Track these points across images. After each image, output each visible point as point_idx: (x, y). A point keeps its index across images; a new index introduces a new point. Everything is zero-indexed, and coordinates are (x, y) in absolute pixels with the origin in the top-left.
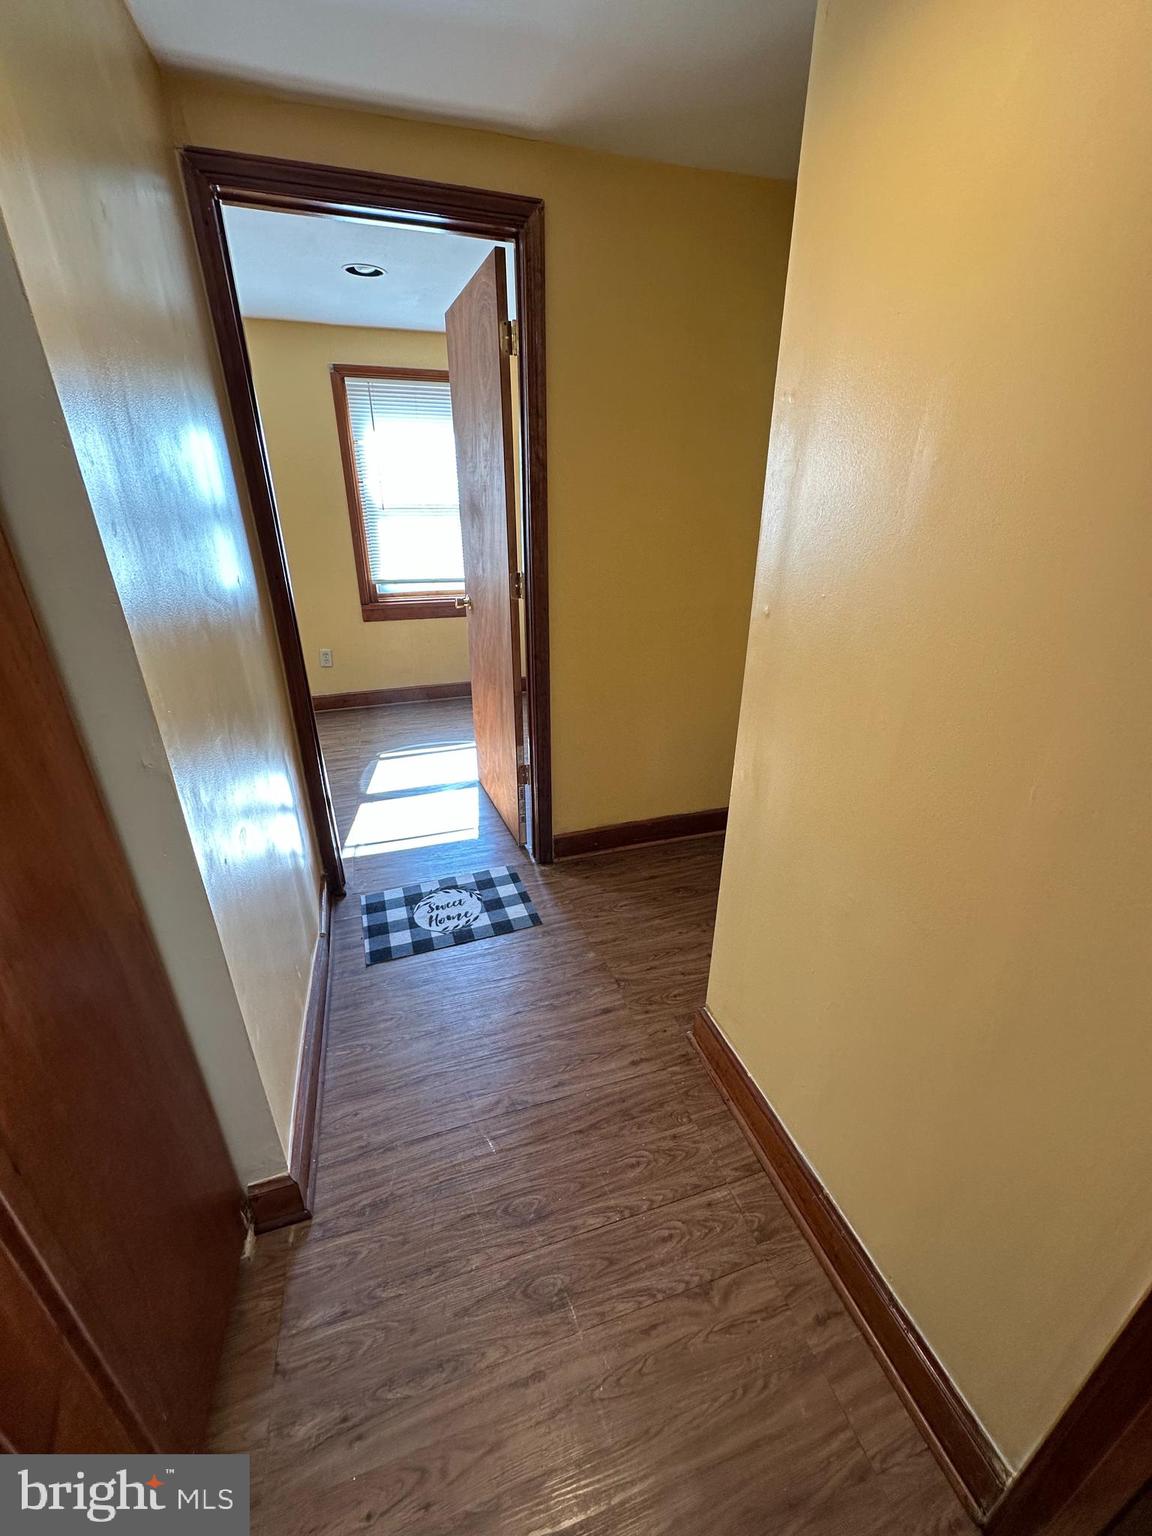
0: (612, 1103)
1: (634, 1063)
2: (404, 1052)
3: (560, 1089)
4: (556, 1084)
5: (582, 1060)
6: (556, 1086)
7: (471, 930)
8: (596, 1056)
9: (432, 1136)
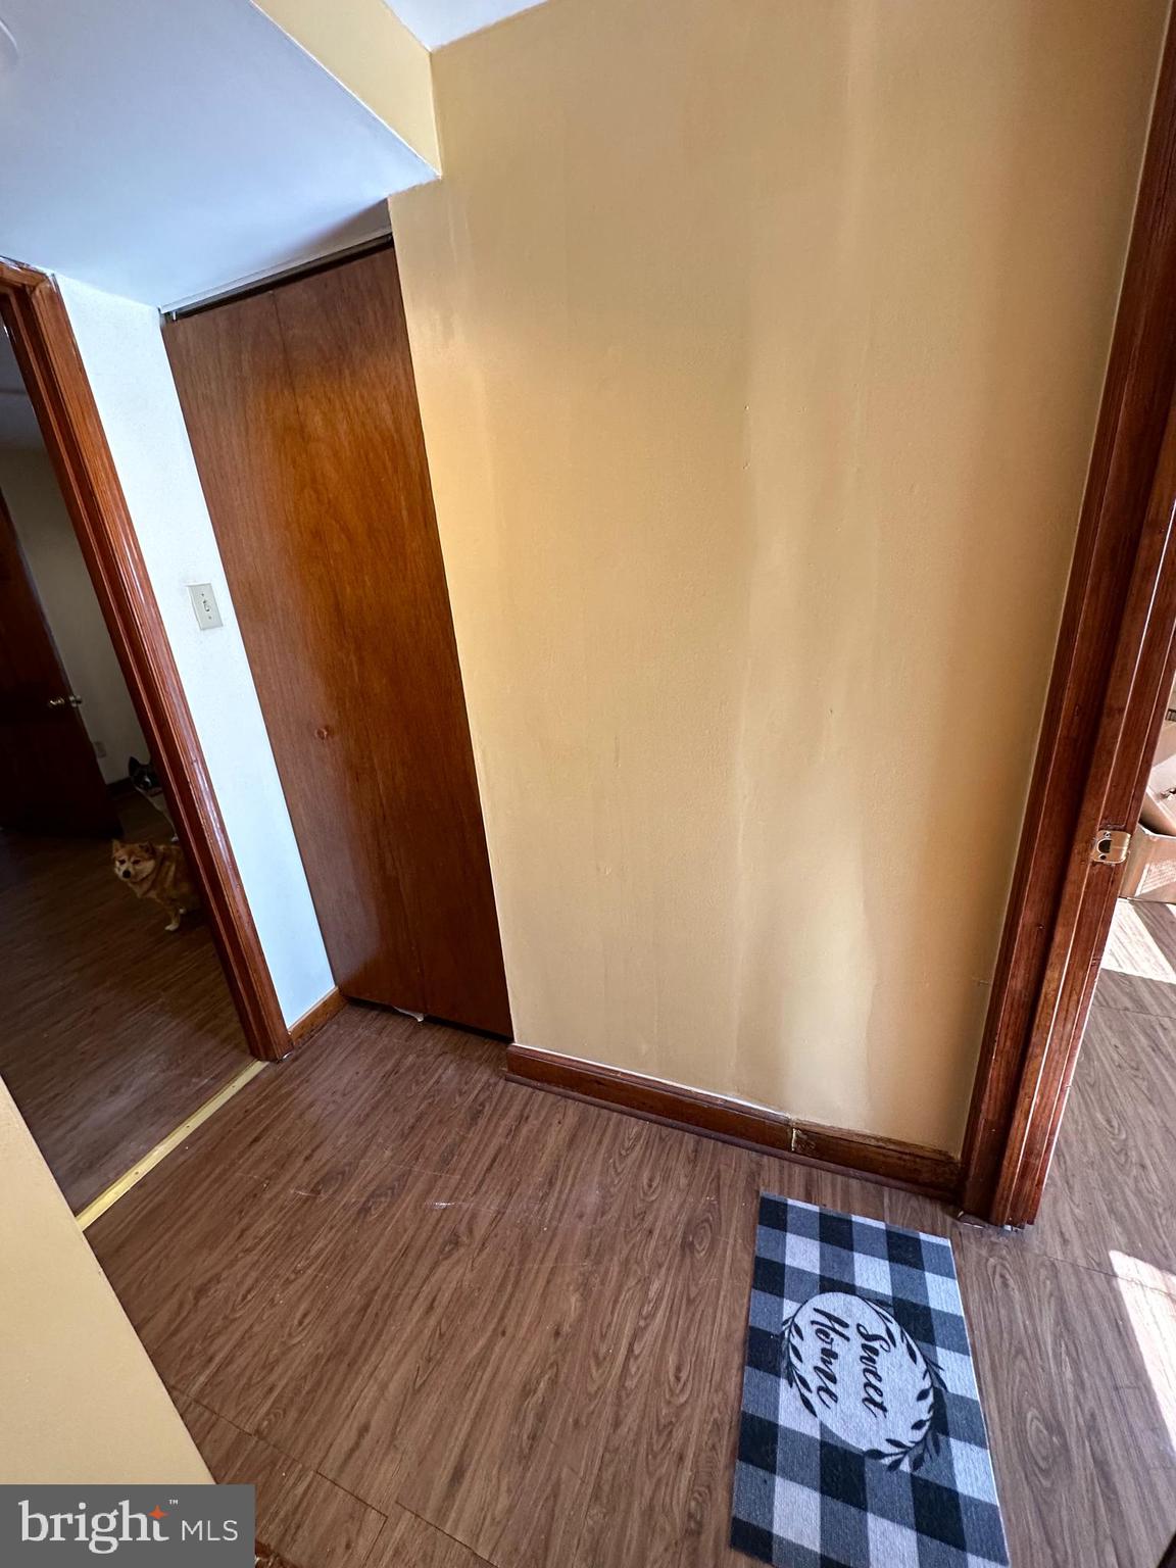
0: (361, 1349)
1: (364, 1429)
2: (596, 1179)
3: (428, 1303)
4: (436, 1303)
5: (429, 1360)
6: (434, 1300)
7: (778, 1375)
8: (419, 1382)
9: (491, 1165)
